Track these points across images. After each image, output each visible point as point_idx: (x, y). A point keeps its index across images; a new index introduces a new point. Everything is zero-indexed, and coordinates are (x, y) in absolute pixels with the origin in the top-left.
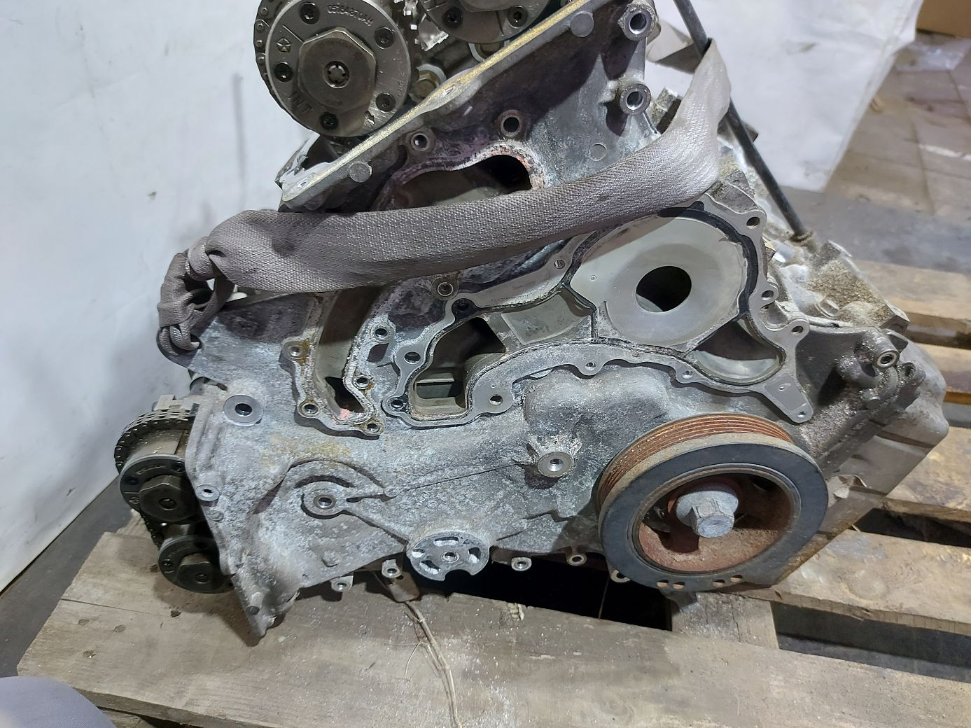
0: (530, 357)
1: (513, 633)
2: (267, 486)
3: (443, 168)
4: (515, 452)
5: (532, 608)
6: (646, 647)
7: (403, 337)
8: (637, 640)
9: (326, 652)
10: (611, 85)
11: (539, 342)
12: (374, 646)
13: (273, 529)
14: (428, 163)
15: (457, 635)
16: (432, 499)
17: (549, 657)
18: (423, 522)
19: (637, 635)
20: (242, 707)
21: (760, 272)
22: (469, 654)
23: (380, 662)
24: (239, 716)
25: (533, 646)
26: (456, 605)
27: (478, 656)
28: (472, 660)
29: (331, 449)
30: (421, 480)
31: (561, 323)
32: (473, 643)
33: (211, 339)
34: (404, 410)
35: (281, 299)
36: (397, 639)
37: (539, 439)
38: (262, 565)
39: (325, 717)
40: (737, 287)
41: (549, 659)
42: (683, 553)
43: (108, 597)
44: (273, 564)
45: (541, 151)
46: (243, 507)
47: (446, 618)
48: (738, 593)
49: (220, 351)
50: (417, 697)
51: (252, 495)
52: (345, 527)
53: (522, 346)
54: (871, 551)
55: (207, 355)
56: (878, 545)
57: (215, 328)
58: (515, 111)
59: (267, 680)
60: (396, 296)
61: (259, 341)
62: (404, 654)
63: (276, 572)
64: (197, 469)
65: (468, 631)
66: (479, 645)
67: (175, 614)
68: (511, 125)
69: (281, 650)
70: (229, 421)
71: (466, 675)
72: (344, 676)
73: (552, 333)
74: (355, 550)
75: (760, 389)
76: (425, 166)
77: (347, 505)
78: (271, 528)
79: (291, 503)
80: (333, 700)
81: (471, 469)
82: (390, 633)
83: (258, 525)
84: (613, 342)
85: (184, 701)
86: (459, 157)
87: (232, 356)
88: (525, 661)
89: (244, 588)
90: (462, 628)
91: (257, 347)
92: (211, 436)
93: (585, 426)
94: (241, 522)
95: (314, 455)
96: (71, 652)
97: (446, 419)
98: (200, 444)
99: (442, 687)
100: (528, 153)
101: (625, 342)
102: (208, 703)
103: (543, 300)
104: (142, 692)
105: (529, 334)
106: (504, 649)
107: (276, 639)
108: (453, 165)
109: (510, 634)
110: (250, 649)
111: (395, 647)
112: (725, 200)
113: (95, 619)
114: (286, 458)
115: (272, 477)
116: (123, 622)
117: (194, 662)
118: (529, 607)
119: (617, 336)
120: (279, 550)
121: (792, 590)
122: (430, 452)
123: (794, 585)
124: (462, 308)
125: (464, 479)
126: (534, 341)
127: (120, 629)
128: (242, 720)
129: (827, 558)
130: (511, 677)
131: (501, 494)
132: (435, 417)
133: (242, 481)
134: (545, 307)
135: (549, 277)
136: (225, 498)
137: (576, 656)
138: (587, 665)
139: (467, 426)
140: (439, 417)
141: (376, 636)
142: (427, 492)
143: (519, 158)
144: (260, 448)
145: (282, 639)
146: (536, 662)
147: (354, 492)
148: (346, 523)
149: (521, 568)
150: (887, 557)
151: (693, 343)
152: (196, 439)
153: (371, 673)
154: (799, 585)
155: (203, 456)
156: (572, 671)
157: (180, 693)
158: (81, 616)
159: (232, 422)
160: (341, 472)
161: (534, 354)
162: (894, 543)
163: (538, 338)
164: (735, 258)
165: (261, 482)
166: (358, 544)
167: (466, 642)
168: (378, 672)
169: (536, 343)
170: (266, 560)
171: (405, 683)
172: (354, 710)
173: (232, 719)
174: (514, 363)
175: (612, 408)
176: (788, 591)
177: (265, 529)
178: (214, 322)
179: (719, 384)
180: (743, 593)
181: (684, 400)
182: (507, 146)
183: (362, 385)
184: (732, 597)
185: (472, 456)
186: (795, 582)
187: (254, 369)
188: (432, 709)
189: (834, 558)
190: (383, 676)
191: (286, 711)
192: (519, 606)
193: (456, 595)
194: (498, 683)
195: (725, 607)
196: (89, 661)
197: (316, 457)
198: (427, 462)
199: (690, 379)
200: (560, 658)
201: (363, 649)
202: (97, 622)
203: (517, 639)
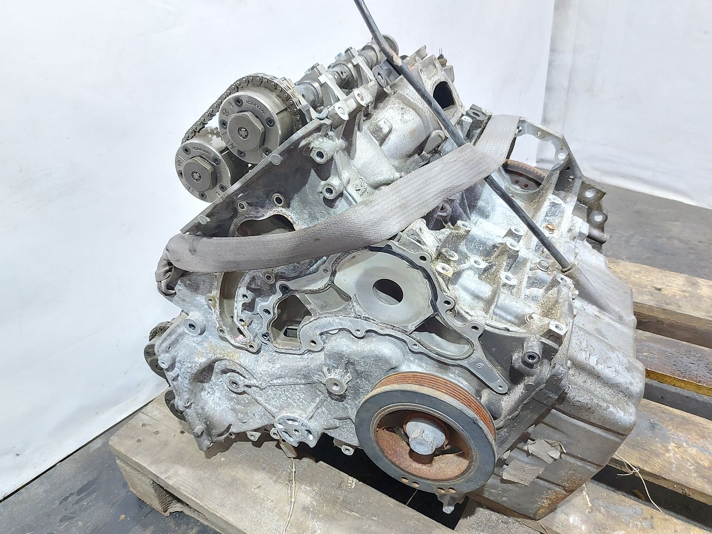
0: (324, 321)
1: (343, 495)
2: (196, 367)
3: (253, 219)
4: (319, 375)
5: (362, 483)
6: (420, 529)
7: (261, 301)
8: (417, 523)
9: (240, 473)
10: (323, 183)
11: (328, 313)
12: (265, 477)
13: (213, 394)
14: (247, 216)
15: (311, 485)
16: (283, 394)
17: (357, 514)
18: (281, 408)
19: (418, 520)
20: (188, 487)
21: (437, 289)
22: (313, 498)
23: (264, 486)
24: (186, 492)
25: (350, 505)
26: (318, 468)
27: (316, 501)
28: (312, 501)
29: (232, 355)
30: (275, 381)
31: (337, 305)
32: (317, 493)
33: (179, 290)
34: (269, 340)
35: (203, 275)
36: (279, 477)
37: (329, 370)
38: (200, 410)
39: (223, 505)
40: (426, 296)
41: (356, 516)
42: (420, 463)
43: (159, 416)
44: (208, 411)
45: (296, 213)
46: (187, 376)
47: (310, 474)
48: (515, 519)
49: (183, 297)
50: (273, 511)
51: (189, 370)
52: (247, 401)
53: (320, 314)
54: (641, 519)
55: (179, 298)
56: (649, 517)
57: (180, 285)
58: (279, 194)
59: (207, 477)
60: (247, 279)
61: (198, 293)
62: (278, 487)
63: (209, 417)
64: (160, 351)
65: (318, 484)
66: (320, 495)
67: (182, 432)
68: (279, 200)
69: (220, 465)
70: (187, 332)
71: (305, 509)
72: (242, 488)
73: (334, 309)
74: (253, 416)
75: (464, 363)
76: (246, 217)
77: (246, 389)
78: (211, 393)
79: (221, 381)
80: (231, 498)
81: (298, 380)
82: (277, 473)
83: (202, 390)
84: (366, 319)
85: (167, 475)
86: (259, 215)
87: (188, 299)
88: (342, 512)
89: (190, 421)
90: (316, 482)
91: (197, 296)
92: (173, 337)
93: (351, 366)
94: (187, 384)
95: (224, 356)
96: (133, 438)
97: (291, 349)
98: (165, 340)
99: (288, 511)
100: (289, 214)
101: (373, 320)
102: (175, 480)
103: (322, 290)
104: (152, 465)
105: (323, 308)
106: (335, 501)
107: (220, 459)
108: (258, 218)
109: (341, 495)
110: (206, 460)
111: (275, 482)
112: (403, 244)
113: (149, 425)
114: (210, 355)
115: (199, 363)
116: (159, 430)
117: (179, 459)
118: (360, 482)
119: (367, 316)
120: (213, 406)
121: (554, 528)
122: (278, 366)
123: (558, 525)
124: (284, 289)
125: (297, 386)
126: (325, 312)
127: (157, 433)
128: (186, 494)
129: (598, 514)
130: (330, 519)
131: (318, 400)
132: (285, 348)
133: (184, 362)
134: (327, 294)
135: (322, 278)
136: (177, 369)
137: (373, 519)
138: (377, 527)
139: (303, 356)
140: (287, 348)
141: (269, 472)
142: (280, 389)
143: (286, 216)
144: (199, 348)
145: (223, 459)
146: (347, 515)
147: (247, 382)
148: (247, 399)
149: (347, 453)
150: (653, 528)
151: (412, 327)
152: (164, 337)
153: (256, 491)
154: (562, 526)
155: (164, 345)
156: (366, 527)
157: (166, 471)
158: (145, 422)
159: (188, 332)
160: (238, 369)
161: (325, 319)
162: (666, 520)
163: (327, 310)
164: (419, 278)
165: (193, 365)
166: (253, 413)
167: (314, 490)
168: (260, 491)
169: (326, 313)
170: (203, 409)
171: (270, 502)
172: (239, 507)
173: (182, 492)
174: (317, 323)
175: (363, 358)
176: (550, 527)
177: (206, 392)
178: (179, 282)
179: (437, 356)
180: (518, 520)
181: (420, 363)
182: (280, 210)
183: (243, 323)
184: (511, 520)
185: (297, 373)
186: (560, 524)
187: (198, 307)
188: (278, 521)
189: (604, 516)
190: (262, 495)
191: (207, 496)
192: (355, 479)
193: (321, 462)
194: (320, 519)
195: (502, 525)
196: (138, 444)
197: (225, 357)
198: (276, 372)
199: (417, 349)
200: (363, 517)
201: (260, 477)
202: (149, 427)
203: (343, 499)
